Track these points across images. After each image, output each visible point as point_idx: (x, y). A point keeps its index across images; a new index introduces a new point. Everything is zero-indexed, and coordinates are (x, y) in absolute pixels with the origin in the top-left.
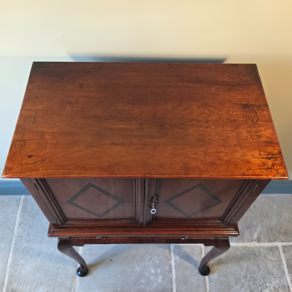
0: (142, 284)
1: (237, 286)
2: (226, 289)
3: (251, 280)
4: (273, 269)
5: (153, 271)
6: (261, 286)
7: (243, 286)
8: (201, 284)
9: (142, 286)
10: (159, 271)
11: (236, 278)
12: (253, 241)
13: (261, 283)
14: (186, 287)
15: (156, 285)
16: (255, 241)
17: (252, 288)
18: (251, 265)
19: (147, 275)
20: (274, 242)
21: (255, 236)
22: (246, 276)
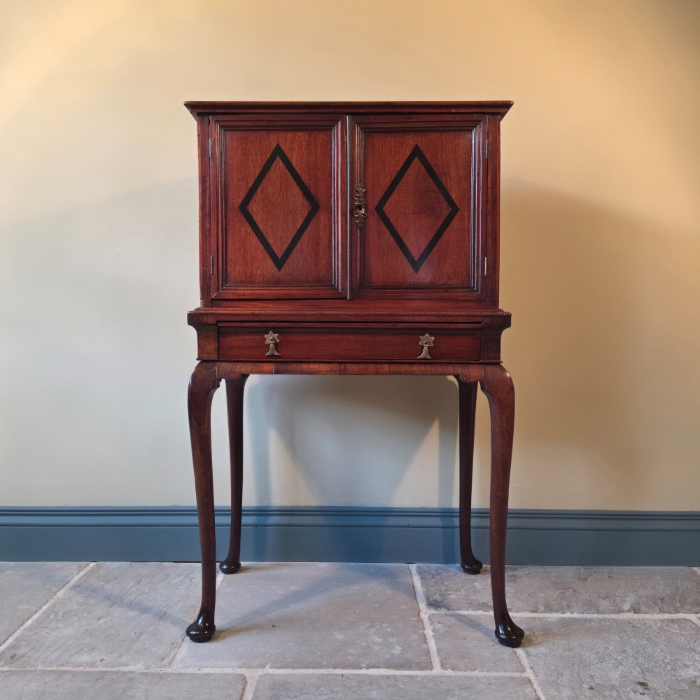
0: (351, 654)
1: (604, 664)
2: (576, 667)
3: (640, 656)
4: (692, 645)
5: (378, 640)
6: (669, 664)
7: (622, 664)
8: (507, 658)
9: (350, 658)
10: (393, 640)
11: (598, 653)
12: (623, 612)
13: (667, 661)
14: (466, 661)
15: (387, 656)
16: (629, 611)
17: (646, 666)
18: (630, 638)
19: (363, 644)
20: (676, 613)
21: (627, 606)
22: (624, 651)
